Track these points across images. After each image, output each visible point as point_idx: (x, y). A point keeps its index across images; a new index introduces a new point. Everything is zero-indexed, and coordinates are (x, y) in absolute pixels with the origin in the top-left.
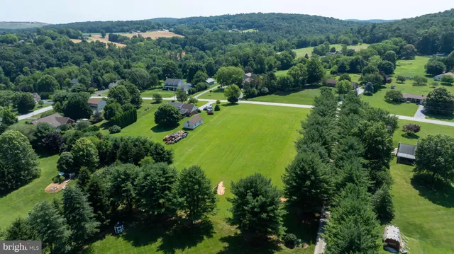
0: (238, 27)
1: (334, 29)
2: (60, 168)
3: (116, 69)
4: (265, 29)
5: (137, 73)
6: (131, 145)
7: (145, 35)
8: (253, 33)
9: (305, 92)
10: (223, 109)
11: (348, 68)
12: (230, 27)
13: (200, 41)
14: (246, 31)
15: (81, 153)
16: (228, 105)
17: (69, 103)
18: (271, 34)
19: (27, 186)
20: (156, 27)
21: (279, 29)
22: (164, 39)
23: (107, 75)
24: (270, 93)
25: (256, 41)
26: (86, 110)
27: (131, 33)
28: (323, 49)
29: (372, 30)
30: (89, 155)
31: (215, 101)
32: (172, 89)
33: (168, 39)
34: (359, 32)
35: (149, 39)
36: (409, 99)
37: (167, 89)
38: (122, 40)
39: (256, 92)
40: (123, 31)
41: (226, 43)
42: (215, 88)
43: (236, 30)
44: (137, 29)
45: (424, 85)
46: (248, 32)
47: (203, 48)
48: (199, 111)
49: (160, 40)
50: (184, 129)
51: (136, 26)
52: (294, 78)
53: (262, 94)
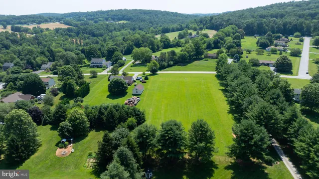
0: (113, 19)
1: (180, 20)
2: (62, 135)
3: (42, 53)
4: (134, 21)
7: (43, 26)
8: (127, 23)
9: (196, 63)
10: (151, 78)
11: (213, 46)
12: (107, 20)
13: (91, 30)
14: (120, 22)
15: (78, 121)
16: (151, 75)
17: (26, 82)
18: (142, 24)
19: (36, 154)
20: (49, 20)
21: (144, 21)
22: (61, 29)
23: (39, 58)
24: (174, 65)
25: (131, 29)
26: (43, 87)
27: (28, 24)
28: (185, 34)
29: (211, 20)
31: (142, 73)
32: (98, 67)
33: (64, 29)
34: (201, 22)
35: (47, 29)
36: (263, 64)
37: (94, 67)
38: (26, 30)
39: (166, 64)
40: (21, 23)
41: (111, 31)
42: (131, 63)
43: (112, 21)
44: (33, 22)
45: (262, 54)
46: (123, 23)
47: (94, 35)
48: (135, 81)
49: (57, 30)
50: (134, 95)
51: (31, 19)
53: (169, 66)
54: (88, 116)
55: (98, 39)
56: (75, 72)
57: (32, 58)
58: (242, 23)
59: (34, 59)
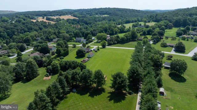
0: (100, 14)
1: (140, 15)
2: (47, 72)
3: (55, 33)
4: (112, 15)
5: (65, 35)
6: (72, 63)
7: (62, 17)
8: (107, 17)
9: (131, 43)
10: (101, 50)
11: (147, 33)
12: (97, 14)
13: (85, 21)
14: (103, 16)
15: (55, 66)
16: (102, 48)
17: (42, 48)
18: (115, 17)
19: (36, 78)
20: (65, 14)
21: (118, 15)
22: (70, 19)
23: (52, 36)
24: (117, 43)
25: (108, 20)
26: (48, 50)
27: (55, 16)
28: (136, 25)
29: (156, 17)
30: (57, 67)
31: (97, 47)
32: (79, 42)
33: (72, 19)
34: (151, 17)
35: (63, 19)
36: (169, 46)
37: (77, 42)
38: (53, 20)
39: (112, 43)
40: (51, 15)
41: (96, 21)
42: (96, 41)
43: (99, 15)
44: (57, 15)
45: (175, 40)
46: (105, 17)
47: (87, 24)
48: (92, 51)
49: (68, 20)
50: (87, 57)
51: (57, 13)
52: (126, 37)
53: (114, 44)
54: (60, 65)
55: (87, 26)
56: (64, 44)
57: (49, 36)
58: (173, 19)
59: (50, 36)
